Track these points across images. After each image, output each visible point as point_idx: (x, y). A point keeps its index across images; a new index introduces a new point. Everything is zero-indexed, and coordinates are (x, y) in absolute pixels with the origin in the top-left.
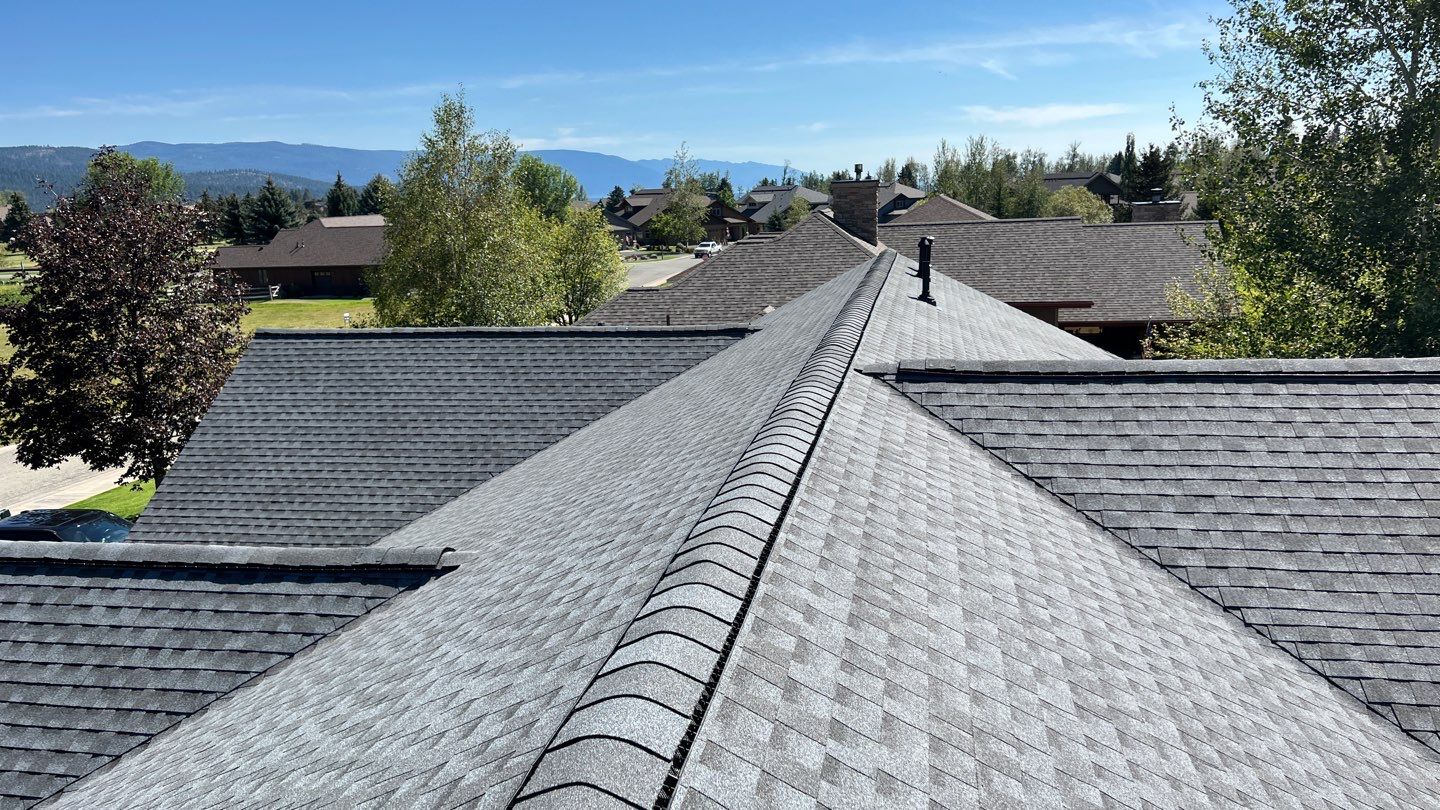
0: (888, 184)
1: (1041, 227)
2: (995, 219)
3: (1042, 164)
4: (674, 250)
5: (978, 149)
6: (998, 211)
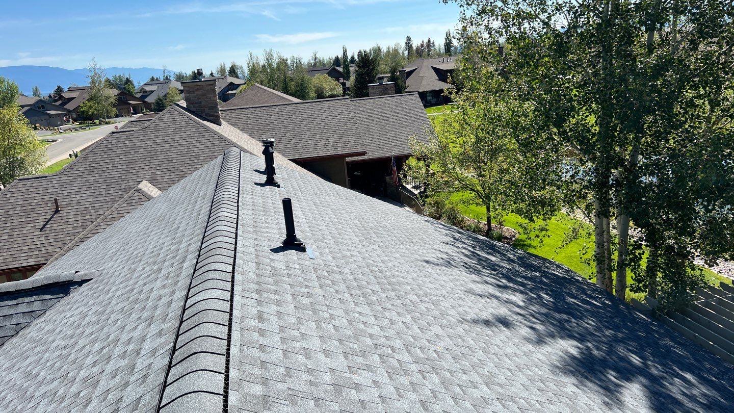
4: (98, 123)
5: (269, 56)
6: (286, 89)
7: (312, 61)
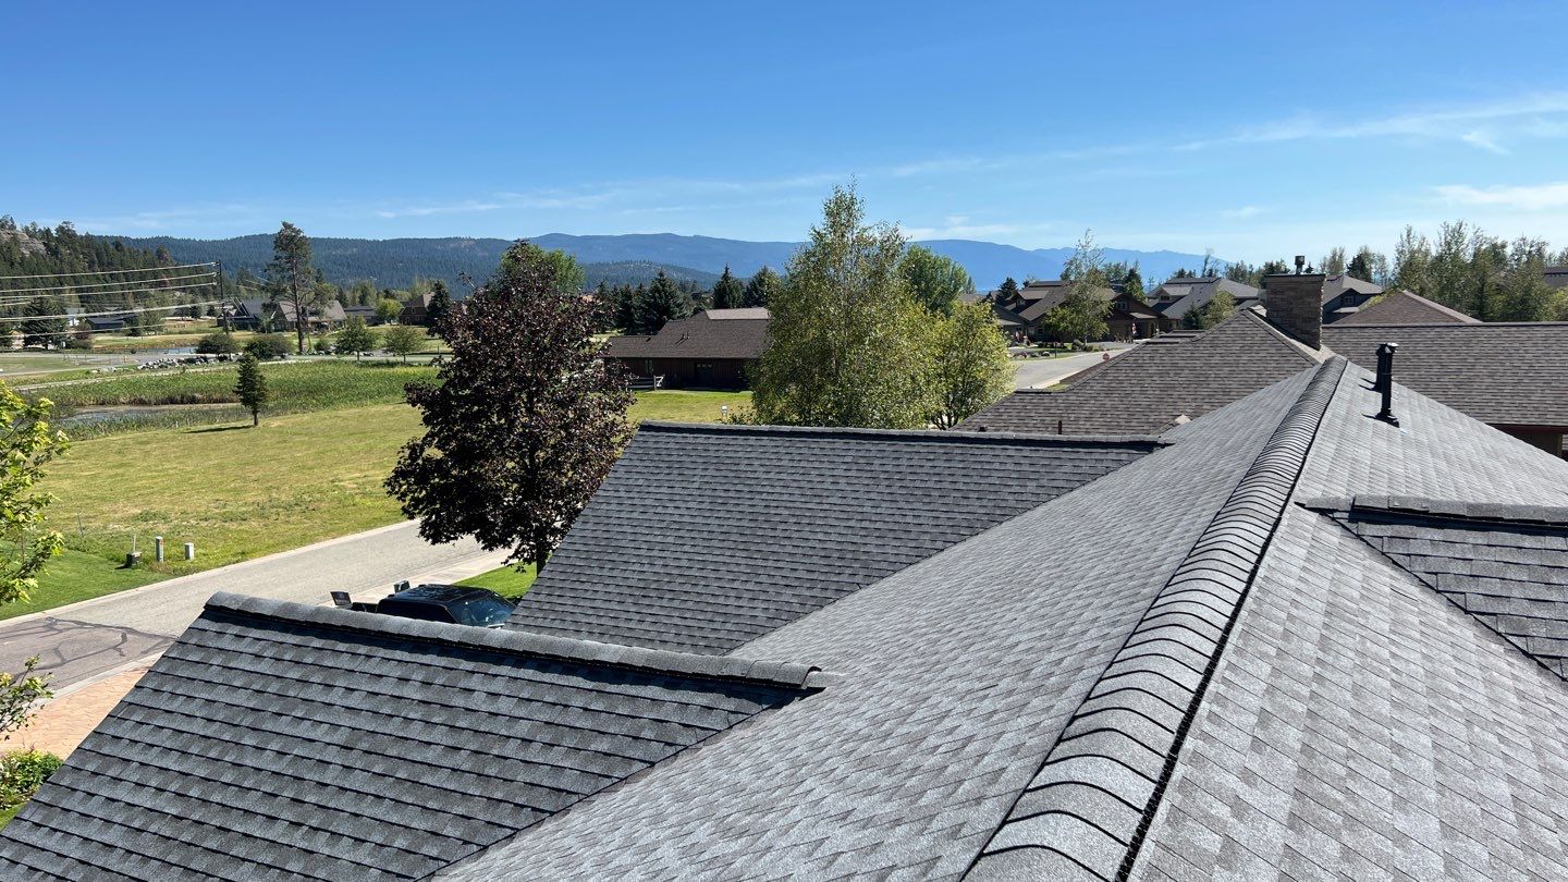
0: (1334, 277)
1: (1541, 333)
2: (1481, 323)
3: (1541, 255)
4: (1070, 348)
5: (1455, 235)
6: (1480, 311)
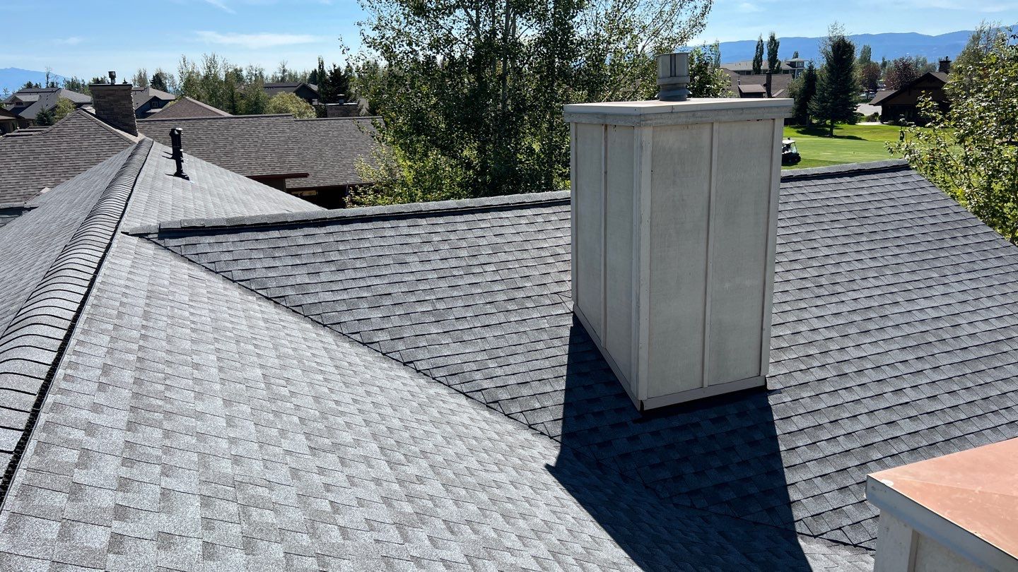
0: (142, 89)
1: (265, 121)
2: (232, 116)
3: (262, 77)
5: (212, 64)
6: (233, 110)
7: (279, 75)
